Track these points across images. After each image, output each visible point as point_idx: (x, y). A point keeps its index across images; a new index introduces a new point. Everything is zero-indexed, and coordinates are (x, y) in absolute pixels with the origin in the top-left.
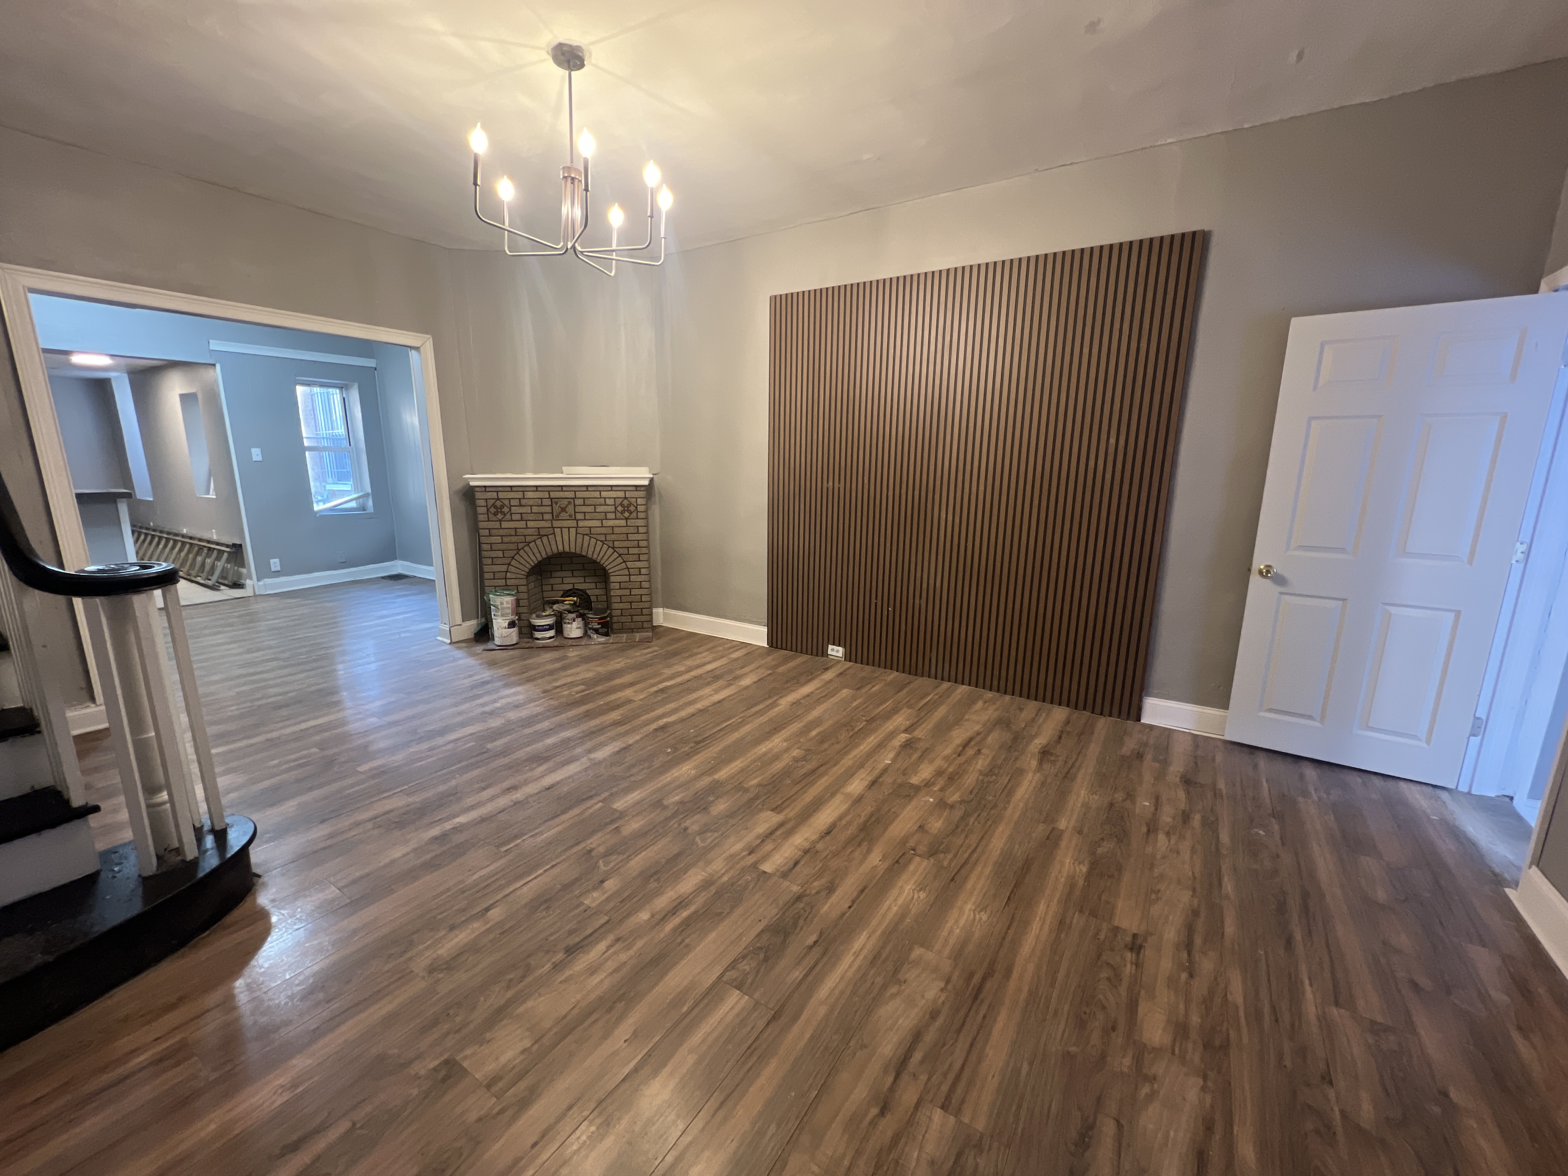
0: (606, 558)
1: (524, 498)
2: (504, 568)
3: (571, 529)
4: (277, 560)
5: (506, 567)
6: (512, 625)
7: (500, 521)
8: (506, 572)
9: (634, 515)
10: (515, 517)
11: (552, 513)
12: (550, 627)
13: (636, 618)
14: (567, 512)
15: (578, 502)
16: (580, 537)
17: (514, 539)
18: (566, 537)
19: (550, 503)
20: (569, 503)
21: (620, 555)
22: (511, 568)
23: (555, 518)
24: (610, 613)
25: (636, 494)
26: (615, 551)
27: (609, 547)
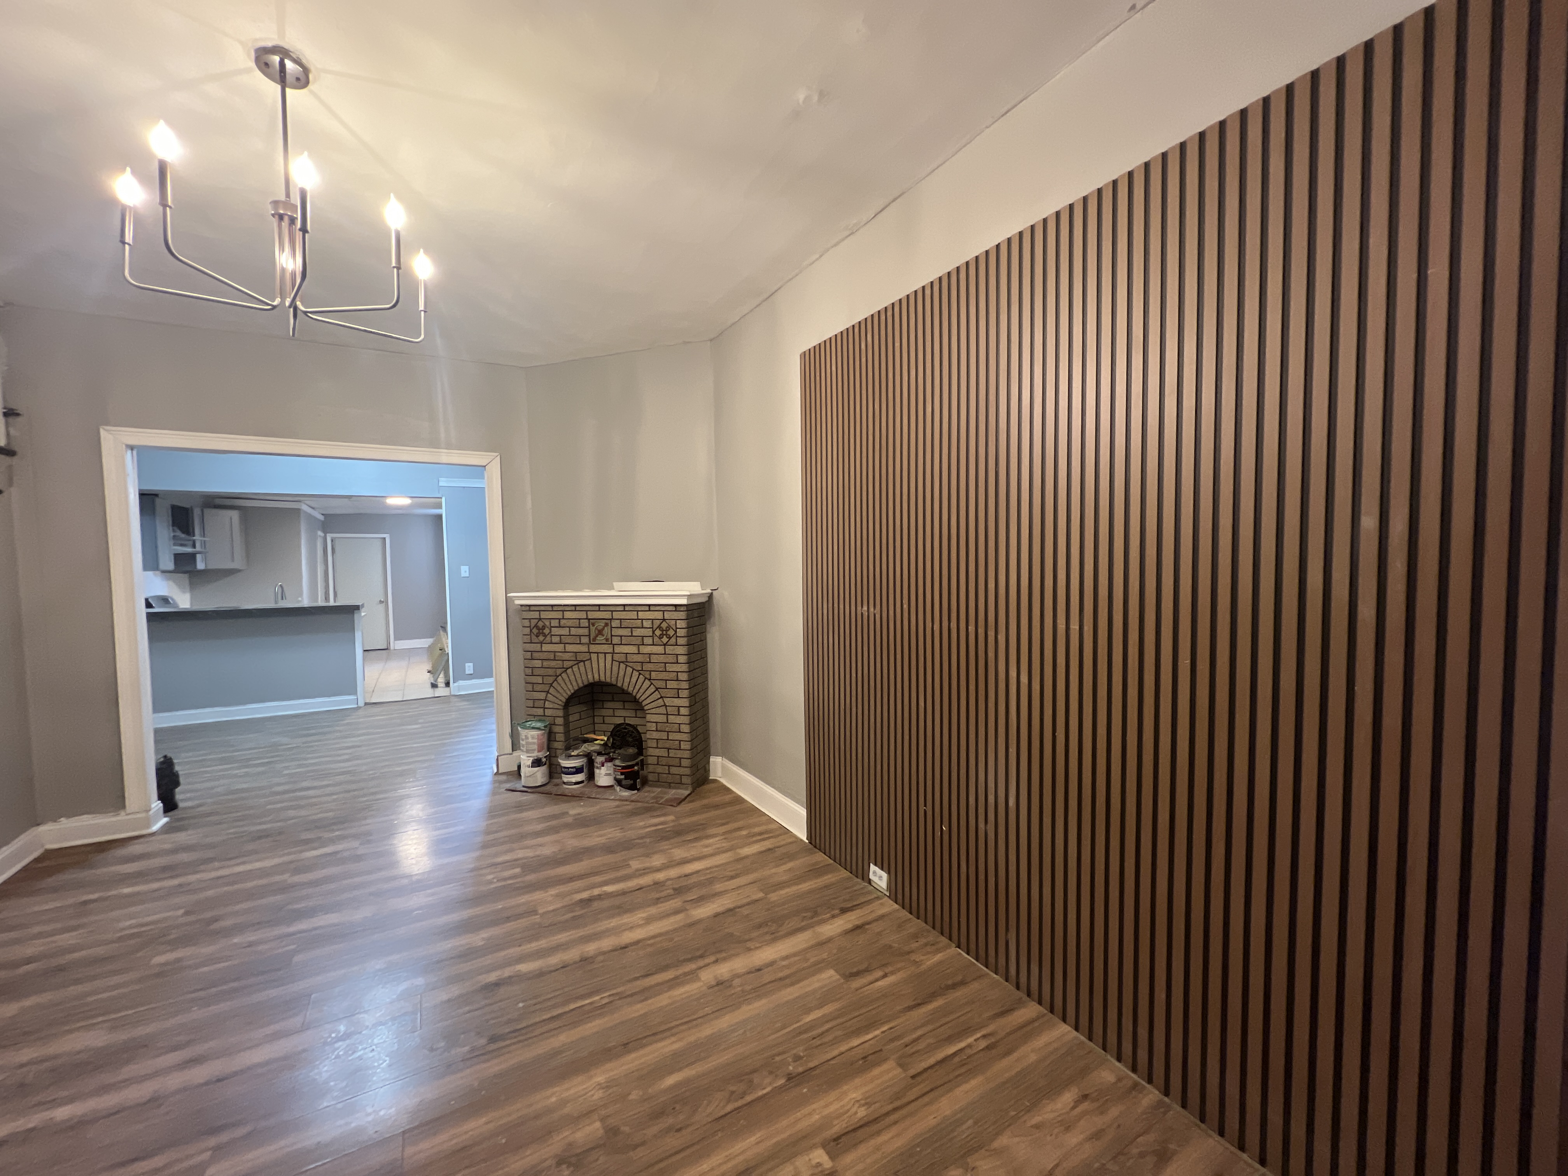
0: (642, 691)
1: (563, 619)
2: (542, 696)
3: (607, 655)
4: (471, 664)
5: (544, 694)
6: (537, 763)
7: (541, 643)
8: (545, 700)
9: (673, 640)
10: (556, 639)
11: (589, 635)
12: (578, 770)
13: (674, 770)
14: (603, 635)
15: (615, 624)
16: (616, 664)
17: (553, 664)
18: (602, 664)
19: (587, 625)
20: (606, 625)
21: (657, 689)
22: (550, 697)
23: (592, 642)
24: (642, 761)
25: (676, 615)
26: (652, 684)
27: (646, 678)
